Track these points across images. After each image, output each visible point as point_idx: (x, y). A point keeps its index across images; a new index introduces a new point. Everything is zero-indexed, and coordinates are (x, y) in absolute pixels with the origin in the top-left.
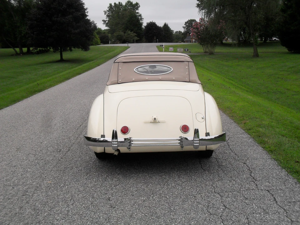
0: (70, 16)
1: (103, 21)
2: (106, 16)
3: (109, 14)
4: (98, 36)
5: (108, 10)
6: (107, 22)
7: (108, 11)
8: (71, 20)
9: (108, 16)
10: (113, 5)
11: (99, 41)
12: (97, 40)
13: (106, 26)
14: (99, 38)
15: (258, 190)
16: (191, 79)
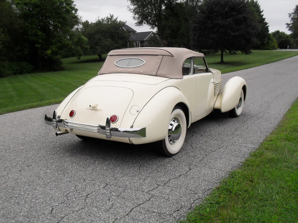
0: (230, 19)
1: (287, 24)
2: (290, 18)
3: (293, 16)
4: (276, 40)
6: (291, 25)
7: (293, 13)
8: (232, 23)
9: (292, 19)
11: (276, 45)
12: (274, 44)
13: (289, 30)
14: (277, 42)
15: (146, 193)
16: (159, 73)
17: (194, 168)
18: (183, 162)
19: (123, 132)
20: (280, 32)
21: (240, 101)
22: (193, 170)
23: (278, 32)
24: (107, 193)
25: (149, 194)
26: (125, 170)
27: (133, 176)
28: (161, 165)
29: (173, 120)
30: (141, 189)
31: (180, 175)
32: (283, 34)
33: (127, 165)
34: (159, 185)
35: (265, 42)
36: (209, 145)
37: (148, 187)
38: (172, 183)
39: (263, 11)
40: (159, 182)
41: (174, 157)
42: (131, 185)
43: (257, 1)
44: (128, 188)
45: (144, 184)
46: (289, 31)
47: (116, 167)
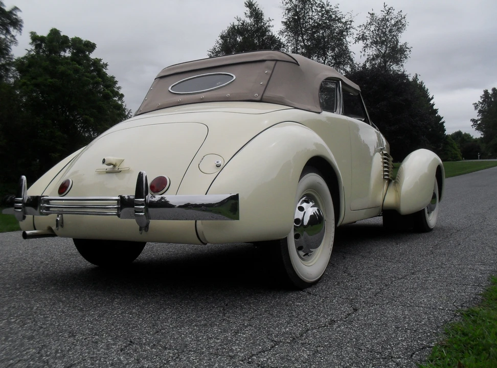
1: (473, 120)
2: (477, 111)
3: (482, 107)
4: (457, 145)
5: (481, 101)
6: (479, 122)
7: (481, 103)
9: (480, 112)
10: (490, 92)
11: (459, 154)
12: (456, 152)
13: (477, 129)
14: (459, 149)
15: (242, 361)
16: (268, 94)
17: (364, 307)
18: (335, 297)
19: (180, 207)
20: (463, 133)
21: (432, 198)
22: (362, 311)
23: (458, 134)
24: (125, 362)
25: (249, 363)
26: (186, 314)
27: (205, 325)
28: (278, 304)
29: (304, 199)
30: (228, 352)
31: (332, 322)
32: (468, 136)
33: (193, 306)
34: (277, 343)
35: (441, 148)
36: (386, 270)
37: (248, 347)
38: (315, 337)
39: (432, 98)
40: (275, 336)
41: (310, 290)
42: (199, 343)
43: (422, 83)
44: (190, 351)
45: (237, 340)
46: (477, 131)
47: (165, 309)
